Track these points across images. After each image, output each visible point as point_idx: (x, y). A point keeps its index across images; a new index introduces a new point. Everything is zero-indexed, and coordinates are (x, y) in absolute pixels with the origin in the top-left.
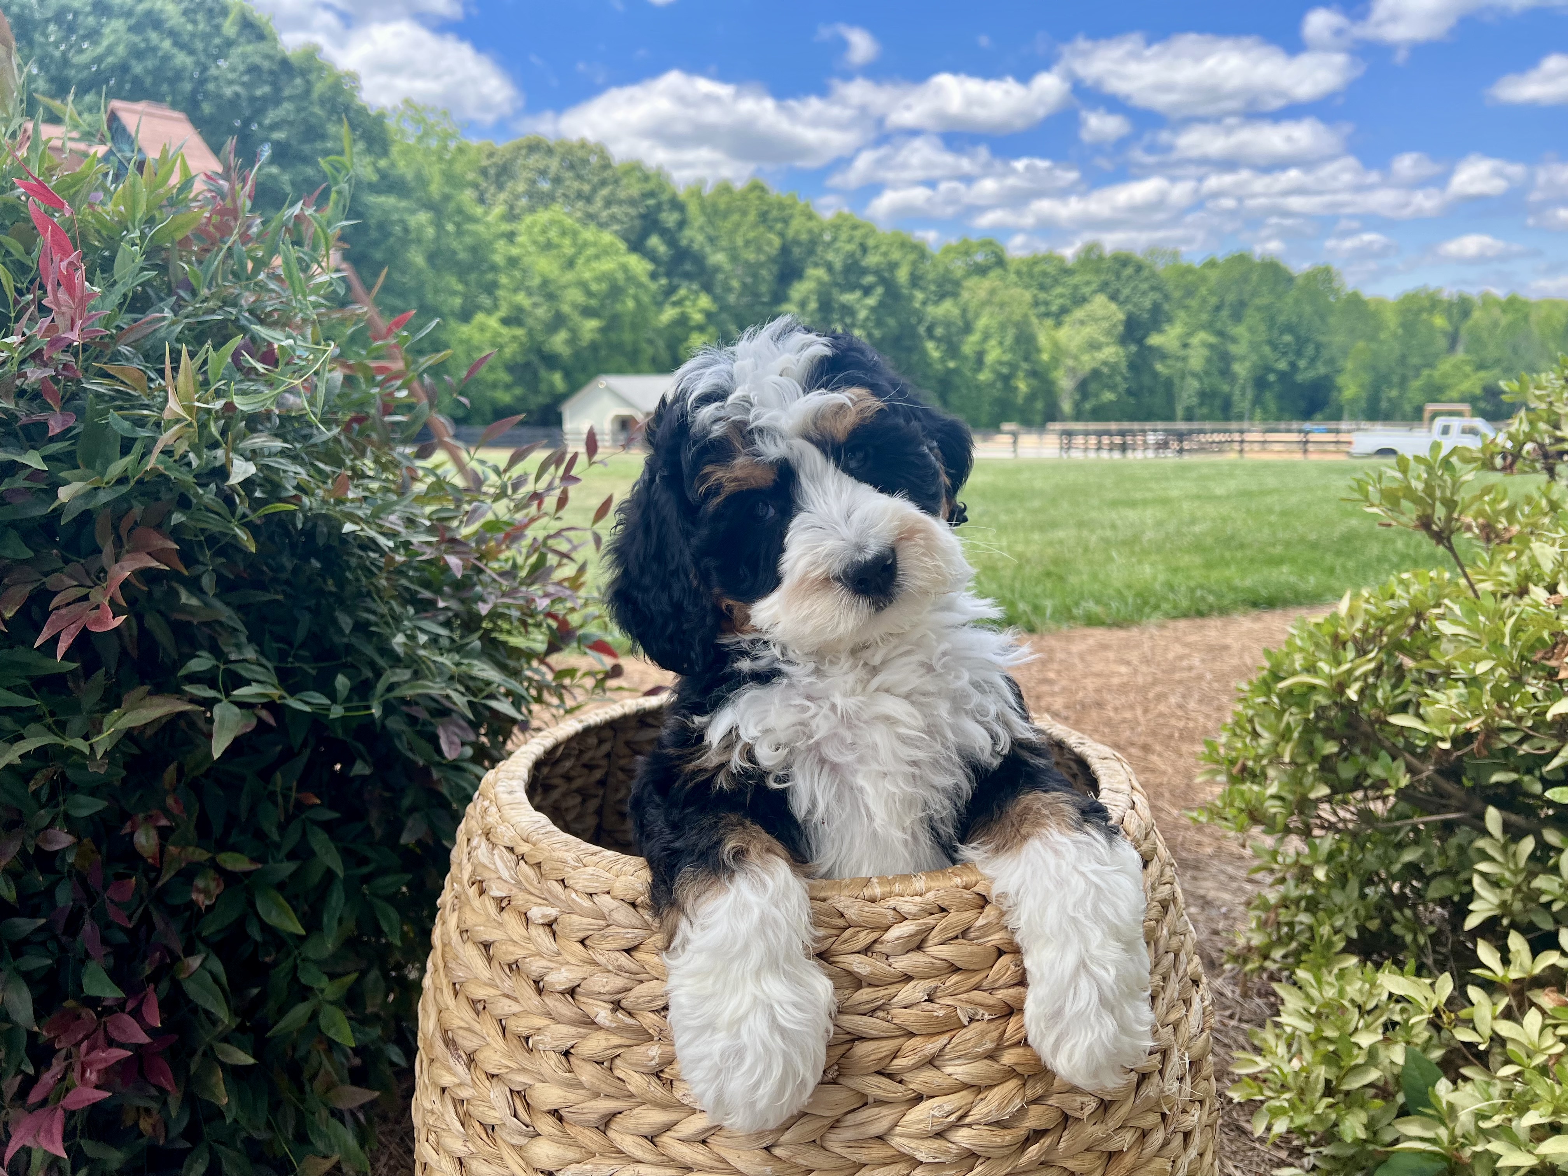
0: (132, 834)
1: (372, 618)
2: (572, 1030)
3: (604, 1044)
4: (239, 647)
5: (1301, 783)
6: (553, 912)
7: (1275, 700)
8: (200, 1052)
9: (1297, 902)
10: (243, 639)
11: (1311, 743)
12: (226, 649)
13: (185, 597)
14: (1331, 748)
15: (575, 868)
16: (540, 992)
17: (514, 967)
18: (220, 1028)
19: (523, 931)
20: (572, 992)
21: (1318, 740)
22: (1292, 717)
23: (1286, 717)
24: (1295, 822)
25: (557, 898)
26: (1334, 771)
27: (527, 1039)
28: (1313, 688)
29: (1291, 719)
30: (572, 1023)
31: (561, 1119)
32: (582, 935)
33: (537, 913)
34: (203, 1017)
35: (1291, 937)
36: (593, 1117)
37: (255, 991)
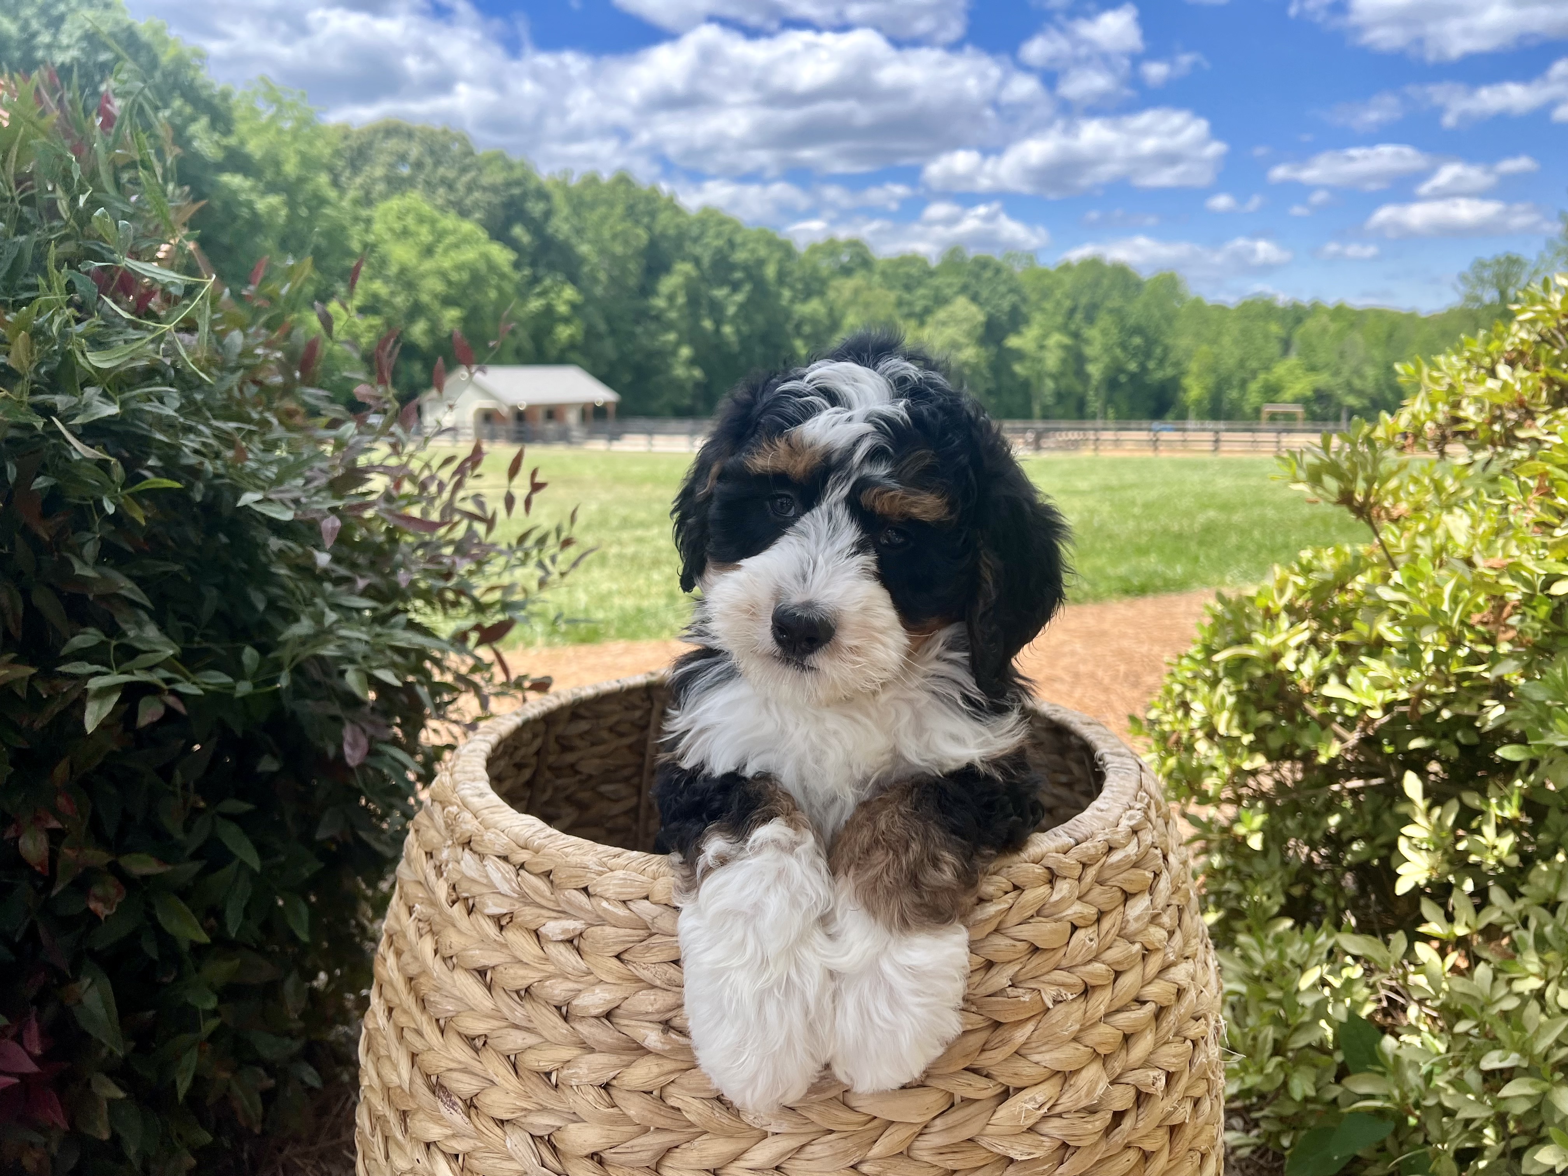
2: (613, 1059)
3: (655, 1070)
6: (573, 925)
15: (600, 874)
16: (566, 1018)
17: (526, 993)
19: (537, 950)
20: (608, 1015)
25: (581, 908)
27: (548, 1074)
30: (612, 1050)
31: (601, 1162)
32: (619, 948)
33: (554, 928)
36: (645, 1155)
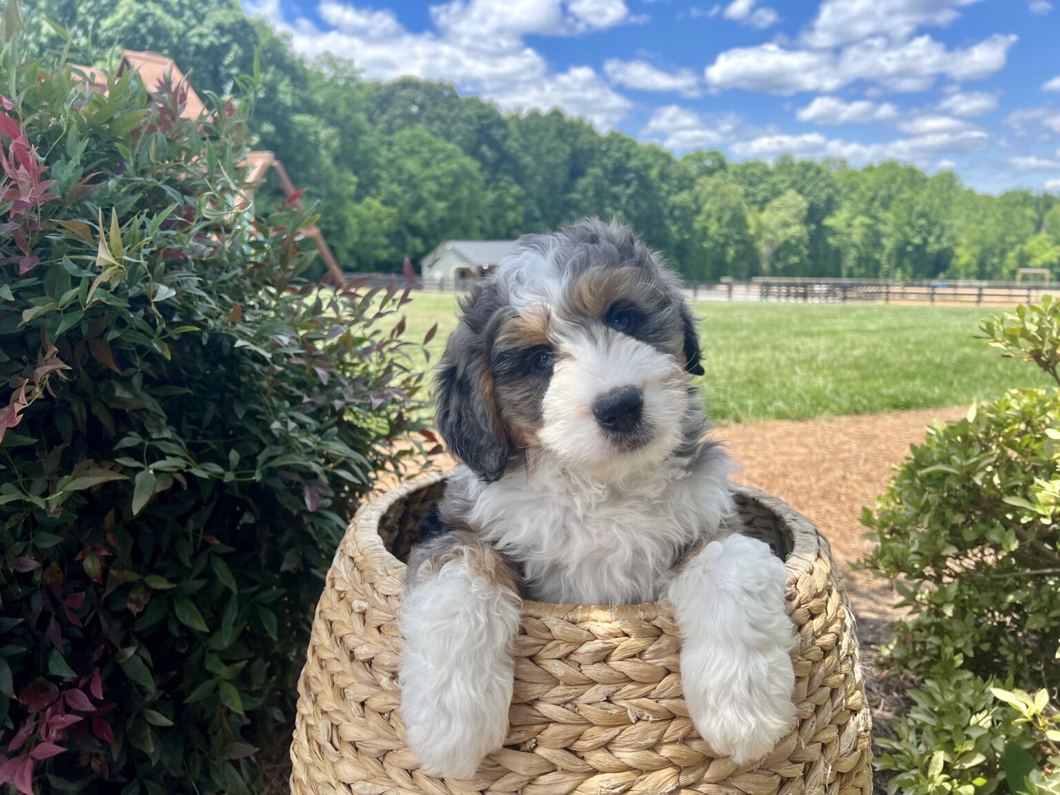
0: (83, 560)
1: (259, 408)
4: (160, 429)
5: (934, 543)
7: (917, 481)
8: (134, 715)
9: (928, 627)
10: (163, 422)
11: (944, 514)
12: (149, 430)
13: (119, 392)
14: (959, 519)
18: (148, 699)
21: (949, 512)
22: (931, 496)
23: (926, 496)
24: (929, 571)
26: (960, 535)
28: (946, 474)
29: (930, 497)
34: (136, 690)
35: (924, 653)
37: (174, 673)
